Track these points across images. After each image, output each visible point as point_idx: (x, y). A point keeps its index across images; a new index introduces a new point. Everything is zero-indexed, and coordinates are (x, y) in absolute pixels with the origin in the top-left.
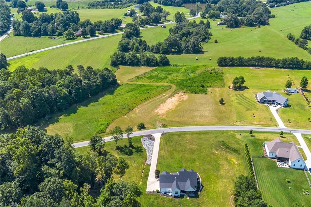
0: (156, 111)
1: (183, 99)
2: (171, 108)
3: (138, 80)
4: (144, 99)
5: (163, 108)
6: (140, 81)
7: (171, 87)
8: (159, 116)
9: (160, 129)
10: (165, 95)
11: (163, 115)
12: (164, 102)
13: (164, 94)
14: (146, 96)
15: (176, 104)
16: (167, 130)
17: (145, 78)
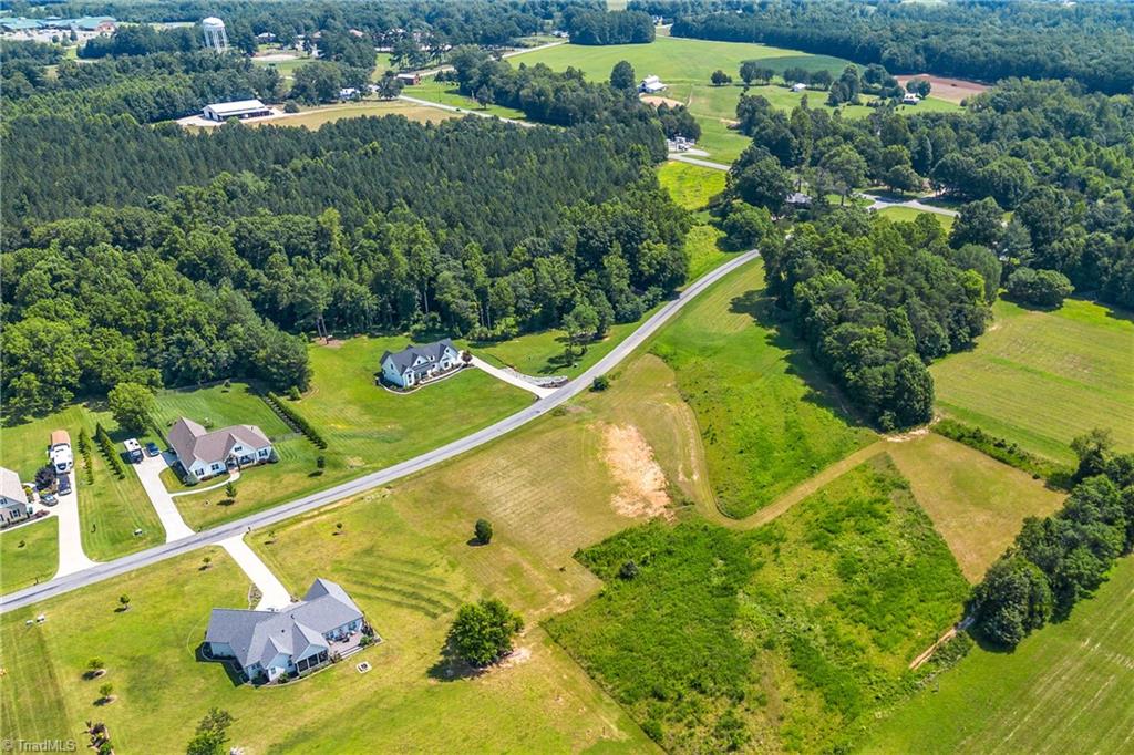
0: (632, 428)
2: (611, 455)
3: (869, 474)
5: (630, 443)
6: (856, 477)
8: (609, 423)
10: (689, 477)
12: (654, 458)
13: (701, 480)
15: (616, 471)
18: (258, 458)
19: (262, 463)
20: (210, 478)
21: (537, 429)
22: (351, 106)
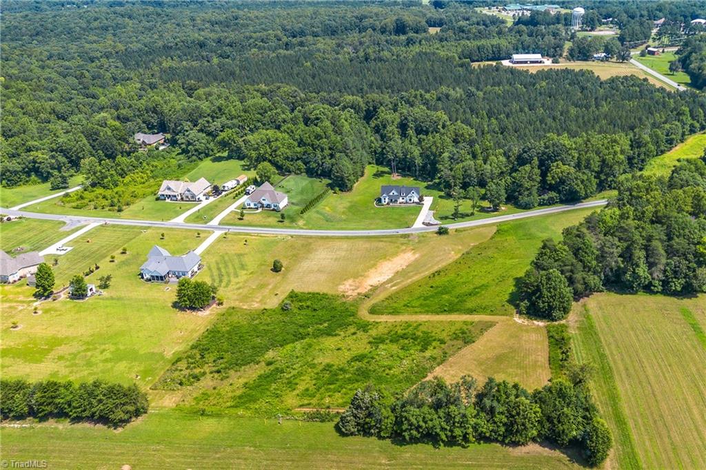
0: (417, 256)
1: (354, 281)
2: (386, 263)
3: (465, 328)
4: (442, 273)
5: (402, 262)
6: (458, 326)
7: (373, 311)
8: (413, 250)
9: (413, 232)
10: (392, 287)
11: (404, 251)
12: (397, 272)
13: (393, 290)
14: (438, 281)
15: (373, 270)
16: (402, 231)
17: (444, 336)
18: (273, 207)
19: (274, 210)
20: (251, 208)
21: (382, 239)
22: (597, 64)
